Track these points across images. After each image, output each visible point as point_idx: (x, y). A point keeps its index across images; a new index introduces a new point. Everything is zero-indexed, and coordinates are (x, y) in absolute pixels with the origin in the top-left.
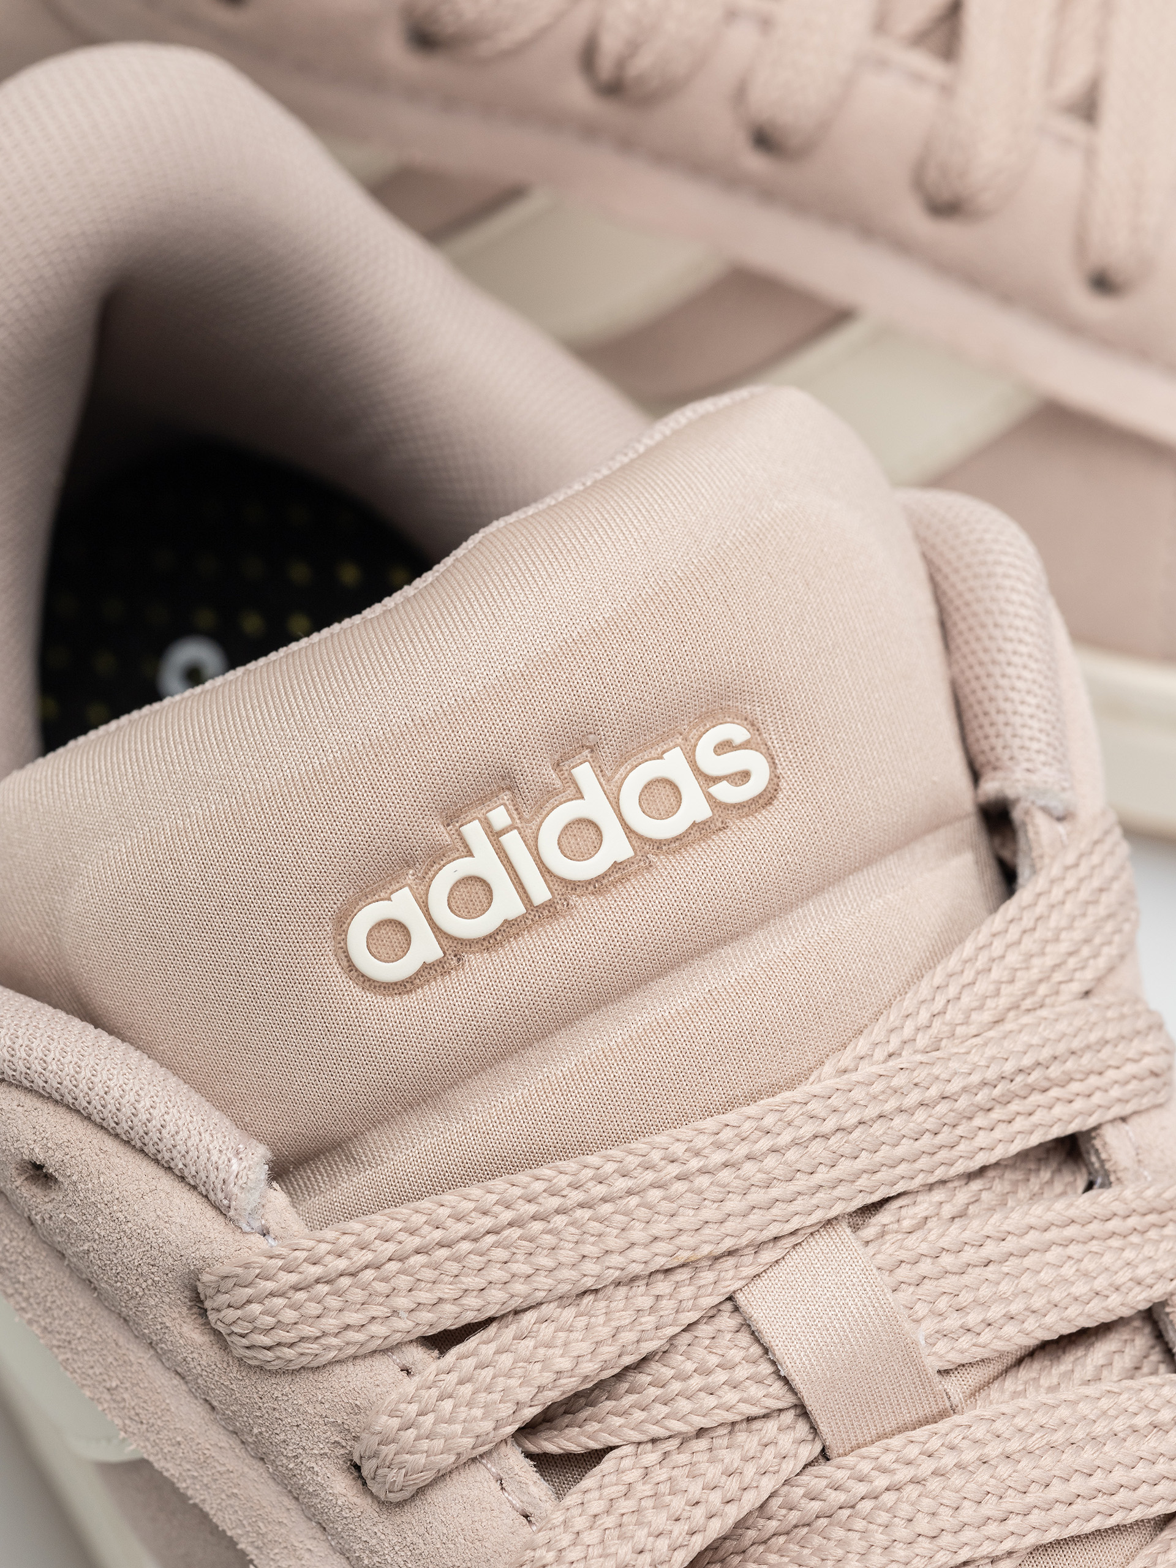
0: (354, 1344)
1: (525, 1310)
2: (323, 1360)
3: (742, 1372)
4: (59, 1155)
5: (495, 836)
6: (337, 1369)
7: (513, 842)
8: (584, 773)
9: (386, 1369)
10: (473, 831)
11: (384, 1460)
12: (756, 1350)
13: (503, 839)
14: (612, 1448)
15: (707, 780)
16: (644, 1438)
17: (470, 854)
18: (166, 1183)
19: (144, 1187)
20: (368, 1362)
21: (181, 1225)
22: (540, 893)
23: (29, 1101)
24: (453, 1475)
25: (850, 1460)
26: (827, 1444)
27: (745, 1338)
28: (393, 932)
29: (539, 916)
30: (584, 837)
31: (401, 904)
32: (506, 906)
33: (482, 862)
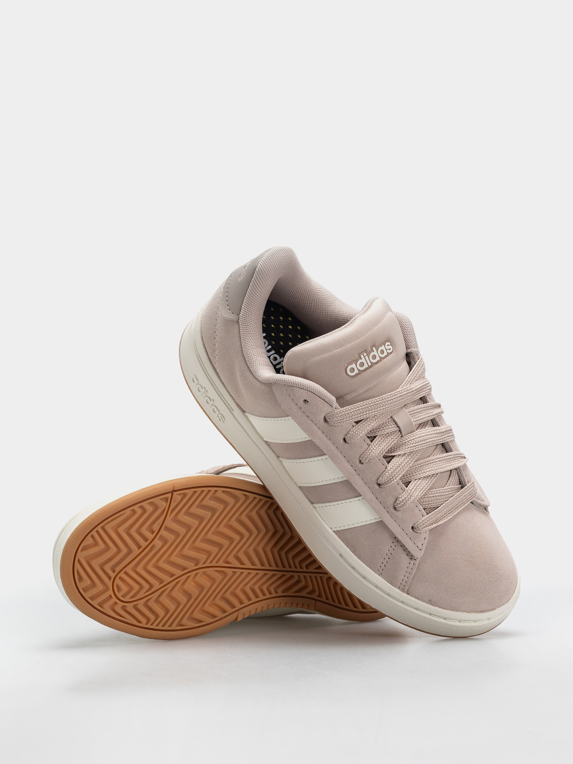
0: (347, 422)
1: (368, 418)
2: (343, 424)
3: (393, 426)
5: (364, 357)
6: (344, 426)
7: (367, 357)
8: (374, 348)
9: (351, 425)
10: (362, 356)
12: (394, 423)
14: (377, 436)
15: (387, 350)
16: (381, 434)
17: (361, 359)
18: (324, 402)
19: (321, 403)
21: (326, 407)
22: (370, 364)
25: (405, 437)
26: (402, 435)
27: (393, 422)
28: (352, 370)
29: (370, 367)
30: (374, 357)
31: (353, 366)
32: (366, 366)
33: (363, 360)
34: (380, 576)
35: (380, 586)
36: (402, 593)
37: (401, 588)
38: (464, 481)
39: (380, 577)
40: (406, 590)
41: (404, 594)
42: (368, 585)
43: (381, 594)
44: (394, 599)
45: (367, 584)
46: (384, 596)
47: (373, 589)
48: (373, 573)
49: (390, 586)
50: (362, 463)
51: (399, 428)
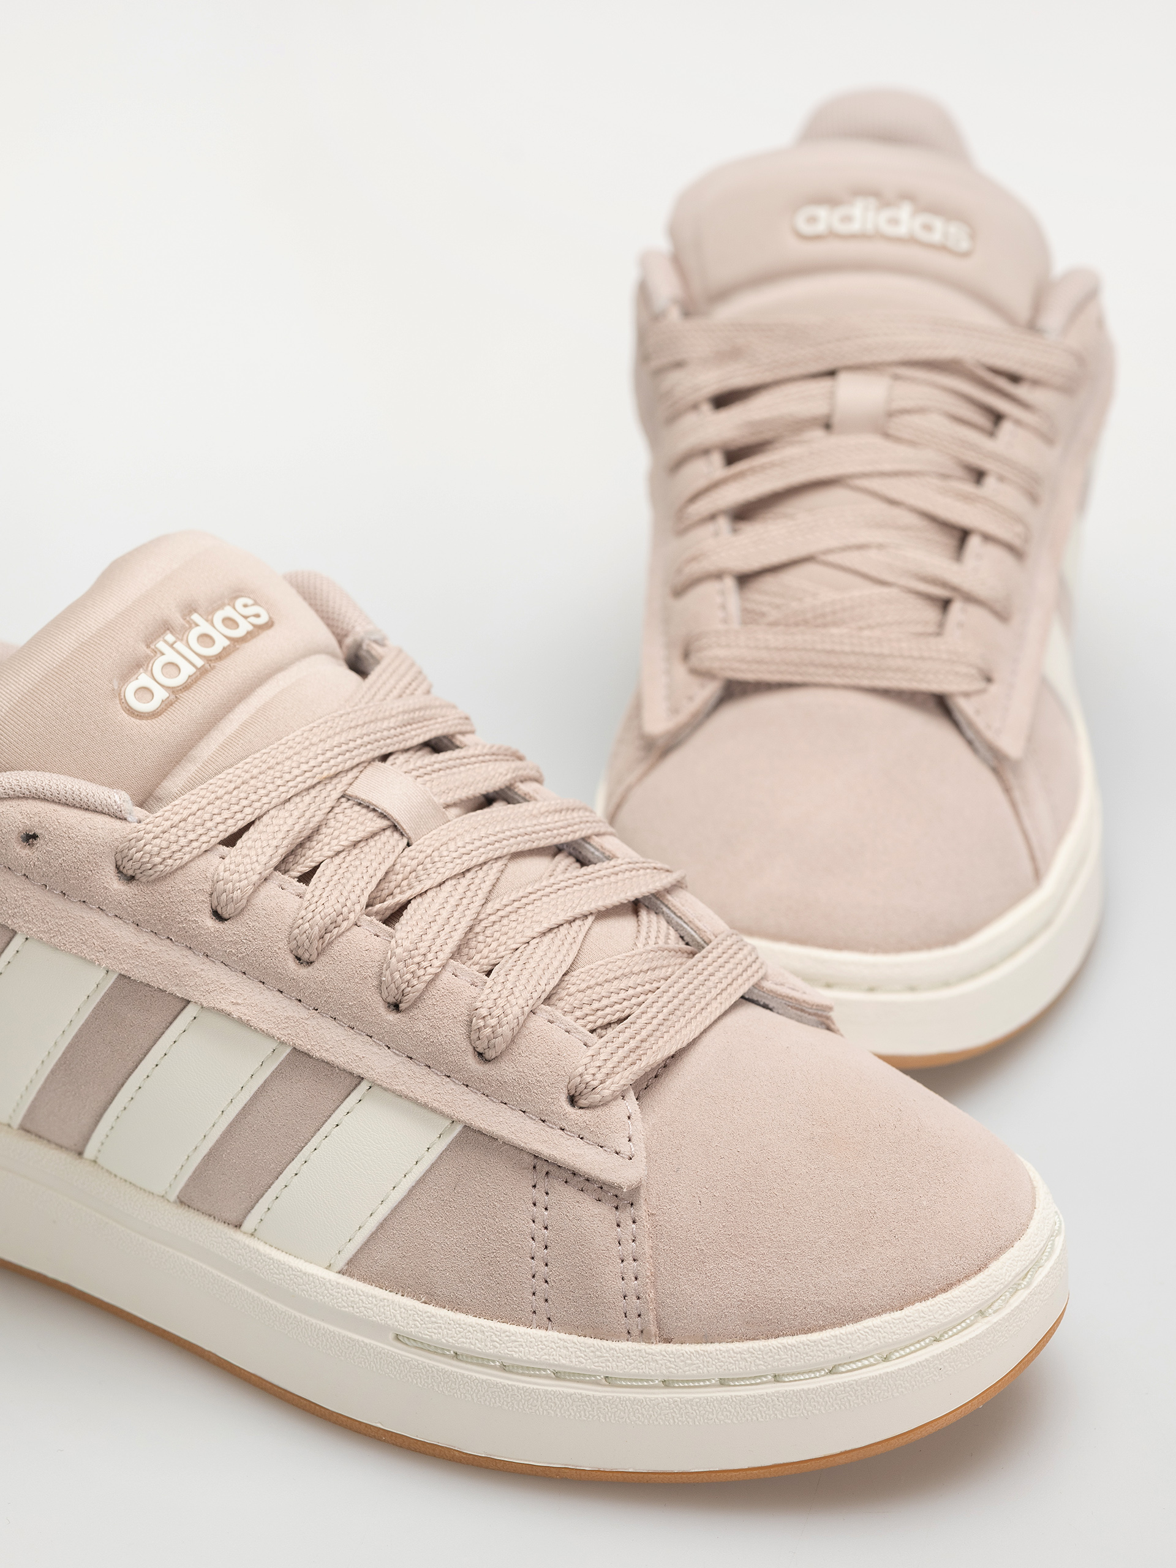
0: (196, 848)
1: (262, 816)
2: (184, 861)
3: (363, 818)
4: (37, 819)
5: (171, 646)
6: (192, 864)
7: (179, 646)
8: (196, 615)
9: (213, 859)
10: (161, 645)
11: (229, 891)
13: (175, 646)
14: (320, 863)
15: (245, 617)
16: (332, 855)
17: (163, 654)
18: (88, 815)
19: (79, 819)
20: (204, 857)
21: (102, 828)
22: (200, 663)
23: (14, 803)
24: (260, 888)
25: (421, 841)
26: (409, 838)
27: (357, 808)
28: (145, 691)
29: (202, 672)
30: (206, 639)
31: (143, 679)
32: (187, 670)
33: (170, 656)
34: (550, 1327)
35: (564, 1362)
36: (643, 1346)
37: (635, 1332)
38: (699, 935)
39: (550, 1333)
40: (653, 1329)
41: (653, 1346)
42: (528, 1386)
43: (584, 1392)
44: (632, 1387)
45: (521, 1385)
46: (597, 1394)
47: (550, 1389)
48: (522, 1329)
49: (597, 1342)
50: (310, 963)
51: (389, 819)
